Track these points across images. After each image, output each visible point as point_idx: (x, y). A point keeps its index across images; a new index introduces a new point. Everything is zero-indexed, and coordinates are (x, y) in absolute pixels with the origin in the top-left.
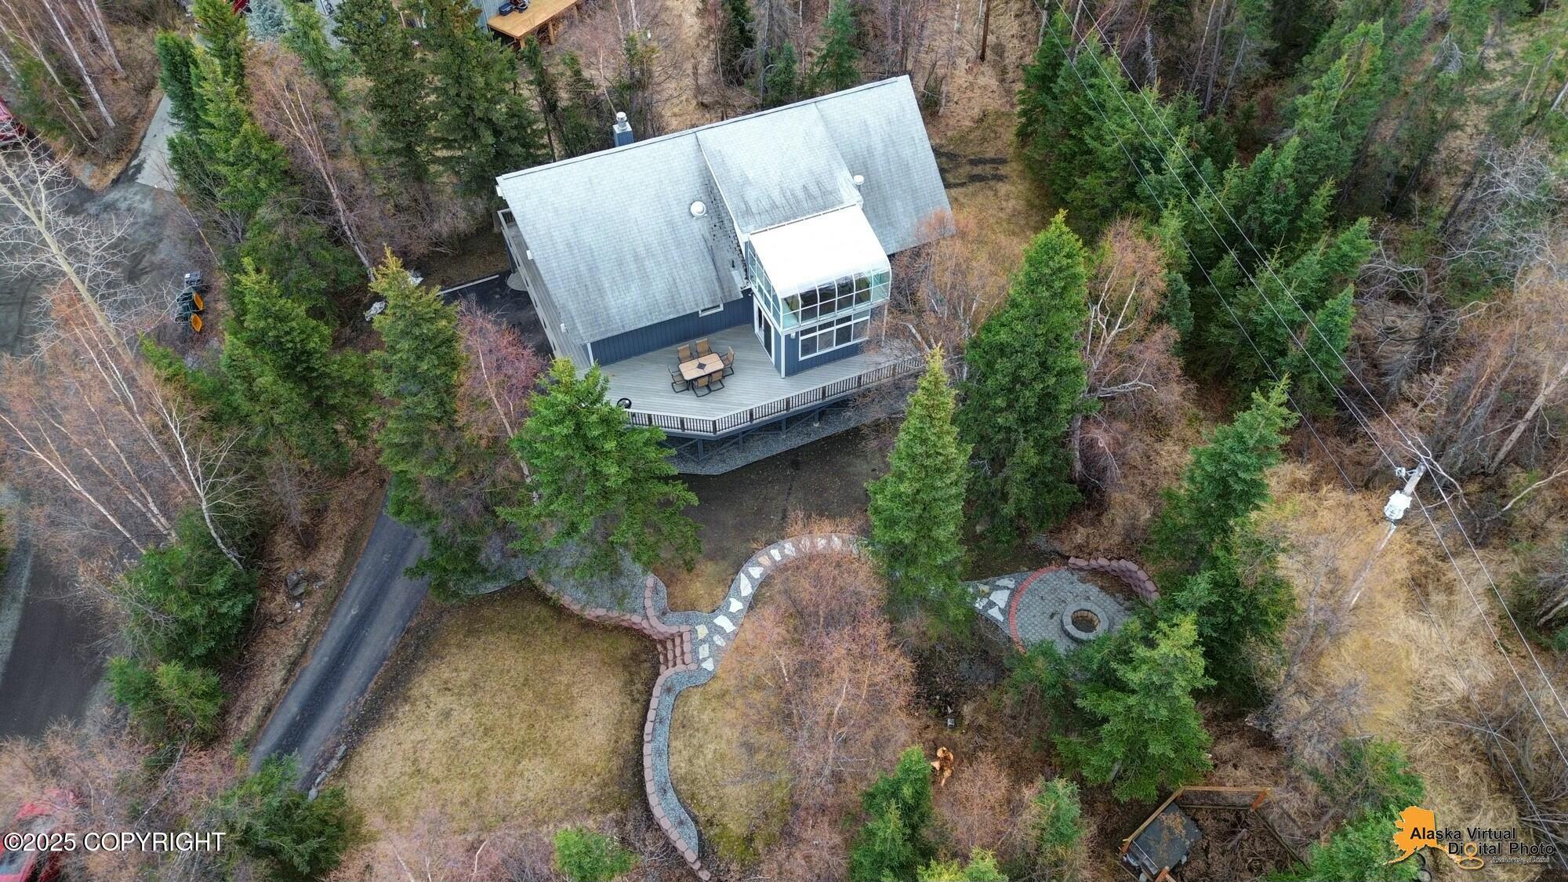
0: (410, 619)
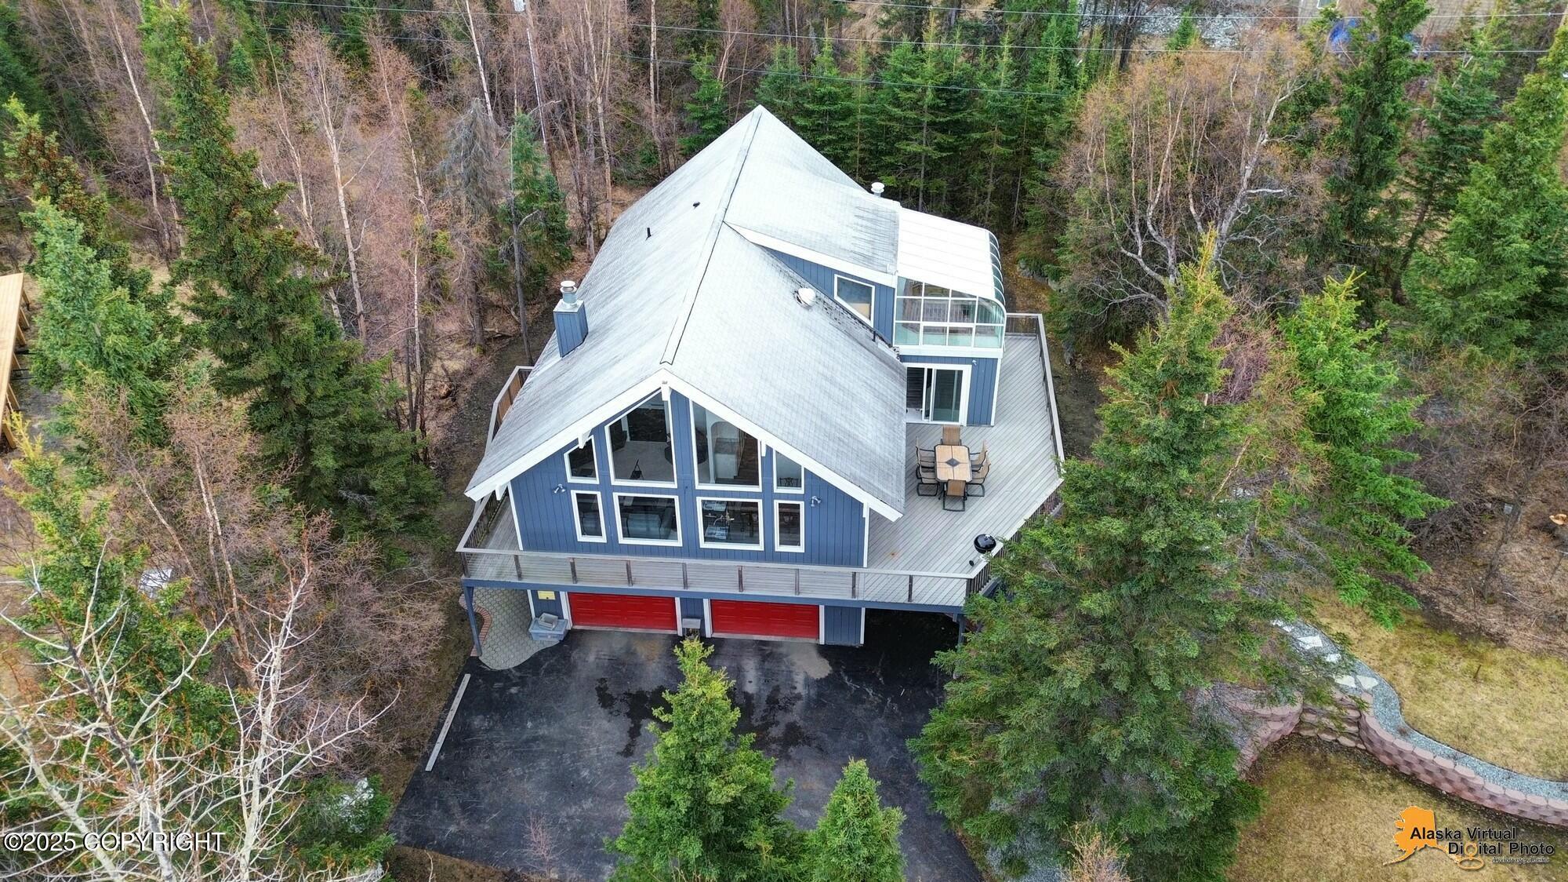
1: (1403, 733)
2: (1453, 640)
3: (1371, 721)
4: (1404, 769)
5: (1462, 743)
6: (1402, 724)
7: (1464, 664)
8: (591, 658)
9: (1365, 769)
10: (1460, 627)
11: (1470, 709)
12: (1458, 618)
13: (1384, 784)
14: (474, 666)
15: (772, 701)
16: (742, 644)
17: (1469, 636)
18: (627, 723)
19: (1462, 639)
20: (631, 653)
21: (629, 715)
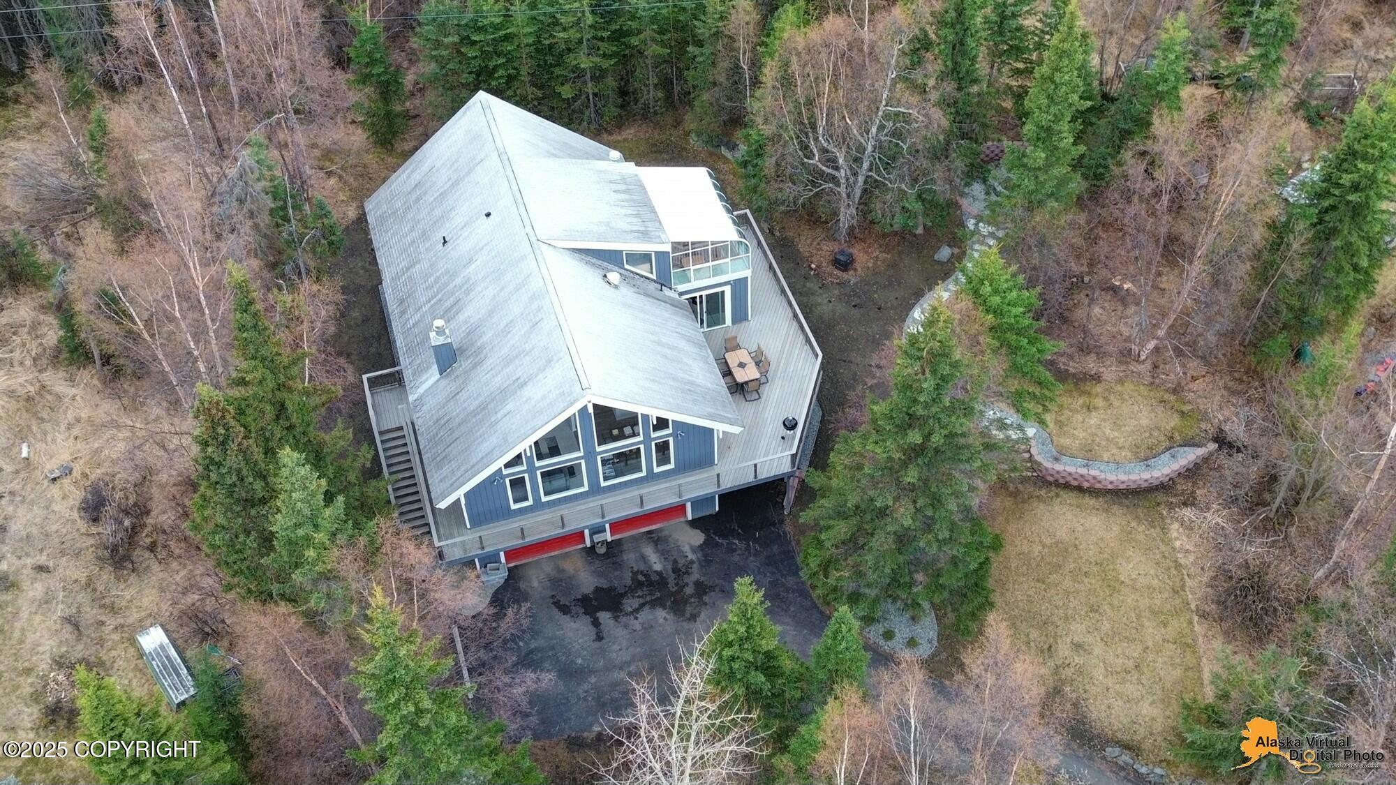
1: (1056, 459)
2: (1071, 387)
3: (1038, 458)
4: (1062, 481)
5: (1089, 454)
6: (1055, 454)
7: (1081, 401)
8: (536, 584)
9: (1040, 487)
10: (1074, 375)
11: (1089, 431)
12: (1072, 370)
13: (1052, 494)
15: (676, 571)
16: (635, 539)
17: (1080, 381)
18: (588, 619)
19: (1076, 384)
20: (561, 571)
21: (586, 613)
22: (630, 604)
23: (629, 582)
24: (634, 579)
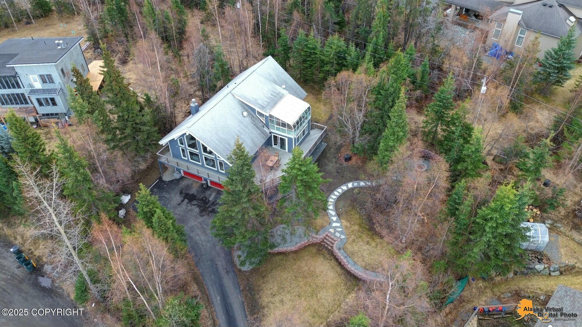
0: (239, 287)
1: (340, 249)
2: (371, 234)
3: (335, 245)
6: (341, 247)
7: (368, 240)
8: (183, 184)
9: (329, 254)
11: (360, 249)
13: (331, 259)
14: (160, 178)
15: (213, 203)
16: (215, 189)
17: (375, 234)
18: (182, 198)
19: (373, 234)
20: (192, 185)
21: (184, 197)
22: (195, 202)
23: (201, 198)
24: (203, 198)
